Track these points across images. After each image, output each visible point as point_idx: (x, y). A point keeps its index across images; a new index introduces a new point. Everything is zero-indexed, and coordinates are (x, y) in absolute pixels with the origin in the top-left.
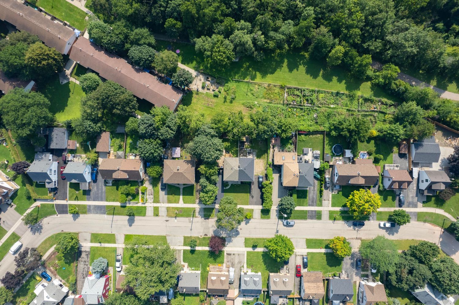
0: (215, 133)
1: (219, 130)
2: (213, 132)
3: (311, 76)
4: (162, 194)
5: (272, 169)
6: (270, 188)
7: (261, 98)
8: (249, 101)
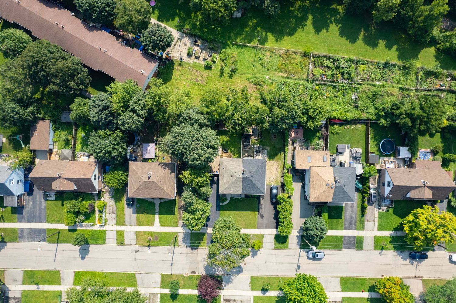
0: (206, 121)
1: (212, 116)
2: (202, 119)
3: (347, 39)
4: (129, 212)
5: (291, 176)
6: (290, 204)
7: (275, 70)
8: (256, 75)
